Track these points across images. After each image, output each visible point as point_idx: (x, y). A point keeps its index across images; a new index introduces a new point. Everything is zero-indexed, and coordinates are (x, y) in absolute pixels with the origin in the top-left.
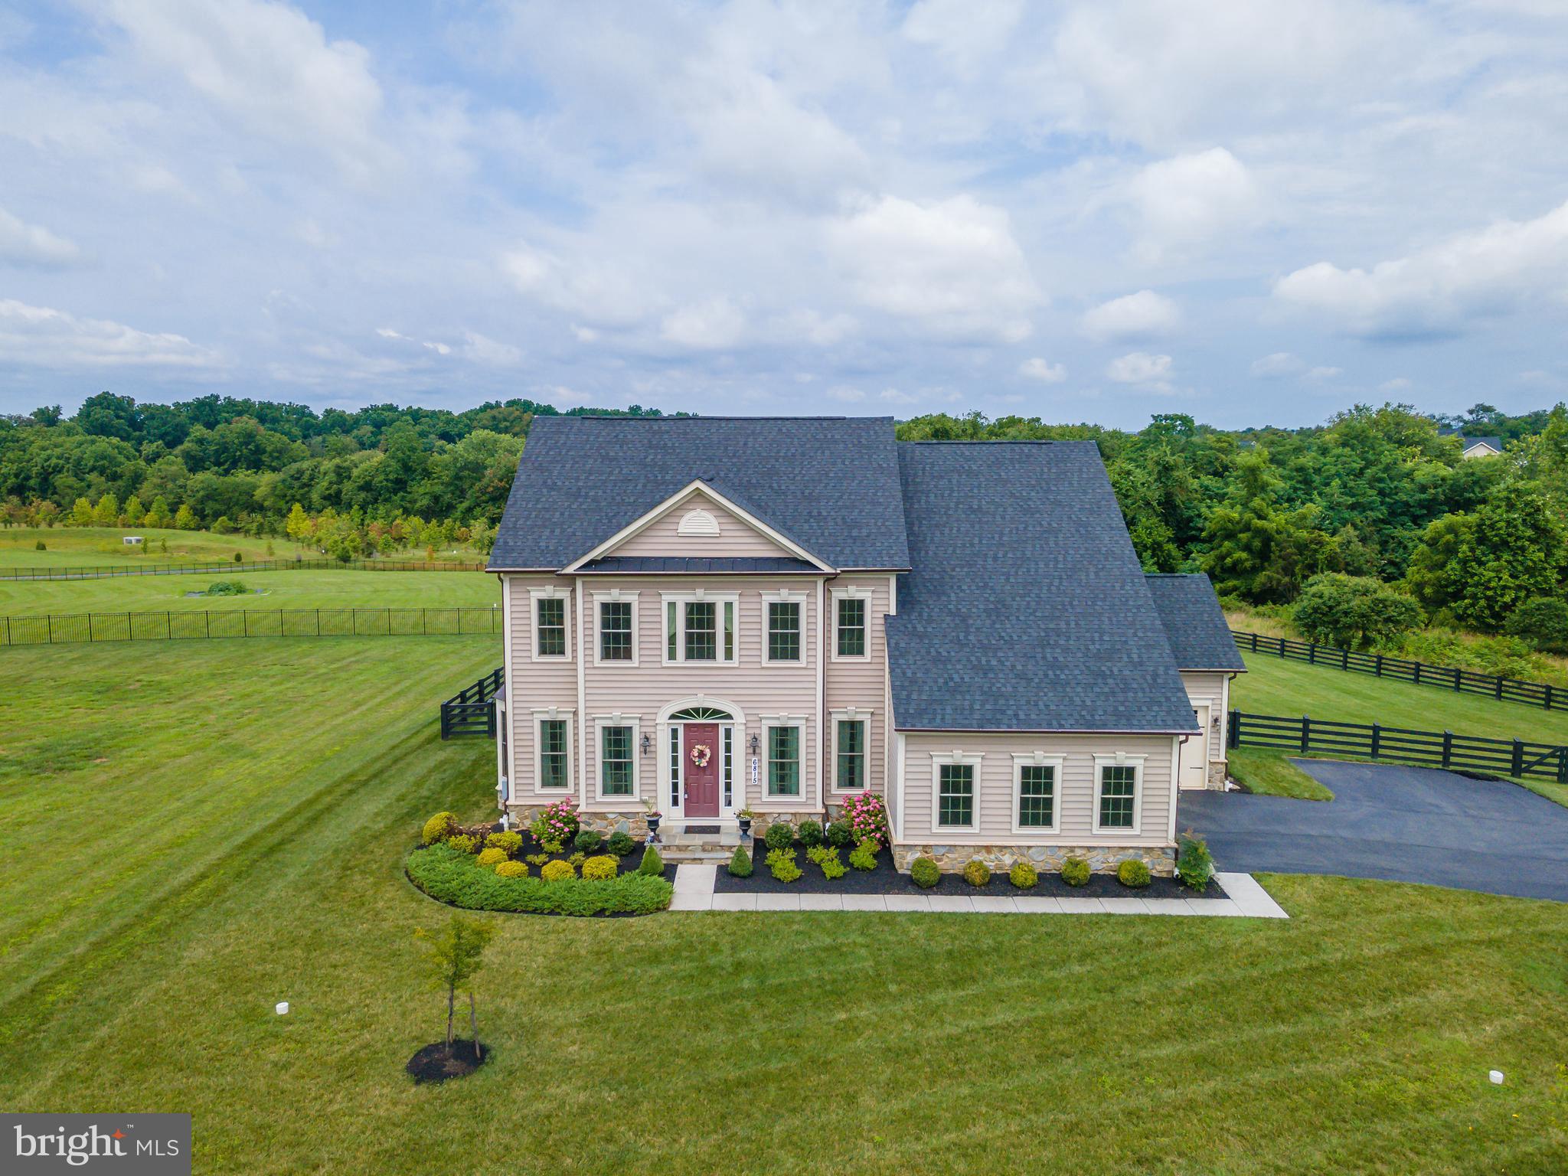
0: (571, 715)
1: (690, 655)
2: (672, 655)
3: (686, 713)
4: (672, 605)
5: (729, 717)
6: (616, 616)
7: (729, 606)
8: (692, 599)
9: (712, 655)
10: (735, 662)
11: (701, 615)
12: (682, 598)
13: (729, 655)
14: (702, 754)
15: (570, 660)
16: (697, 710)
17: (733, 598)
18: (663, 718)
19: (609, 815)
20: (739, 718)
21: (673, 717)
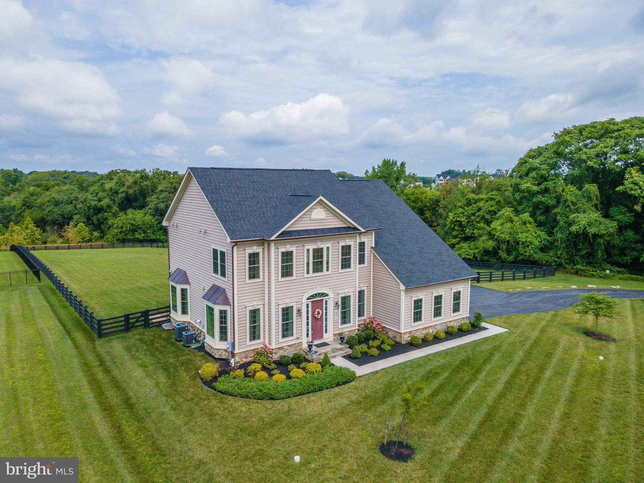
0: (262, 306)
1: (314, 272)
2: (308, 273)
3: (313, 296)
4: (308, 250)
5: (327, 295)
6: (287, 257)
7: (328, 248)
8: (315, 247)
9: (322, 271)
10: (329, 272)
11: (318, 253)
12: (311, 247)
13: (328, 270)
14: (318, 313)
15: (262, 280)
16: (316, 294)
17: (329, 245)
18: (304, 301)
19: (285, 347)
20: (331, 295)
21: (308, 299)
